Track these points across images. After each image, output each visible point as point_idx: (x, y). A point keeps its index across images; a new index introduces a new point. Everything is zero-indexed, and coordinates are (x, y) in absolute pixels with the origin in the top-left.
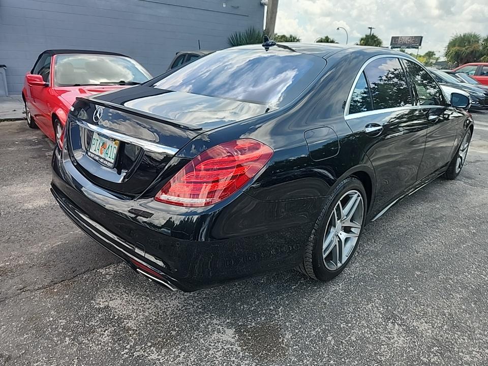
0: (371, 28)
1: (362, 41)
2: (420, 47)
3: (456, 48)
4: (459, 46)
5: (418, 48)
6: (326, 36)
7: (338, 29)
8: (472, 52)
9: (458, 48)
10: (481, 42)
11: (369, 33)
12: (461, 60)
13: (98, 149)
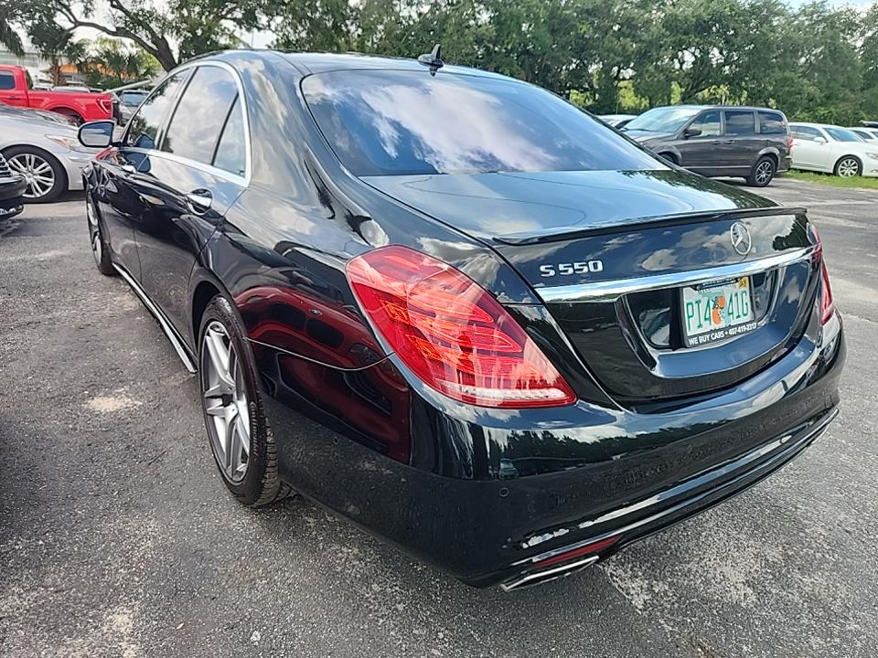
13: (706, 319)
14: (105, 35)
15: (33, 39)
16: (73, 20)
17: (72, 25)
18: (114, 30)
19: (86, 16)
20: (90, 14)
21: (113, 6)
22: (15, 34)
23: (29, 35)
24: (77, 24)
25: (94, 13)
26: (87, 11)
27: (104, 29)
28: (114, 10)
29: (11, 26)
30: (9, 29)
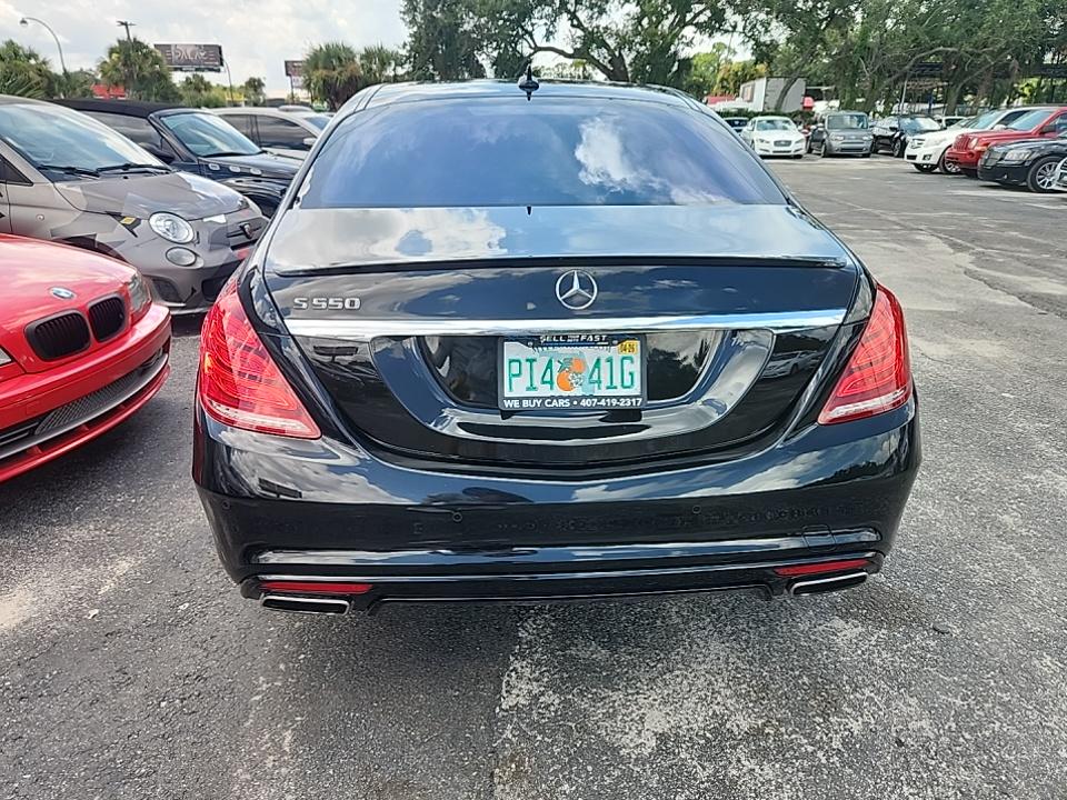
0: (125, 24)
1: (115, 56)
2: (222, 69)
3: (321, 72)
4: (325, 68)
5: (219, 71)
6: (7, 40)
7: (23, 22)
8: (350, 78)
9: (325, 72)
10: (357, 59)
11: (126, 36)
12: (337, 94)
13: (544, 383)
14: (562, 59)
15: (496, 70)
16: (533, 46)
17: (532, 51)
18: (571, 51)
19: (548, 40)
20: (551, 37)
21: (573, 26)
22: (482, 66)
23: (493, 64)
24: (537, 49)
25: (556, 35)
26: (549, 34)
27: (561, 53)
28: (573, 30)
29: (480, 59)
30: (477, 61)
